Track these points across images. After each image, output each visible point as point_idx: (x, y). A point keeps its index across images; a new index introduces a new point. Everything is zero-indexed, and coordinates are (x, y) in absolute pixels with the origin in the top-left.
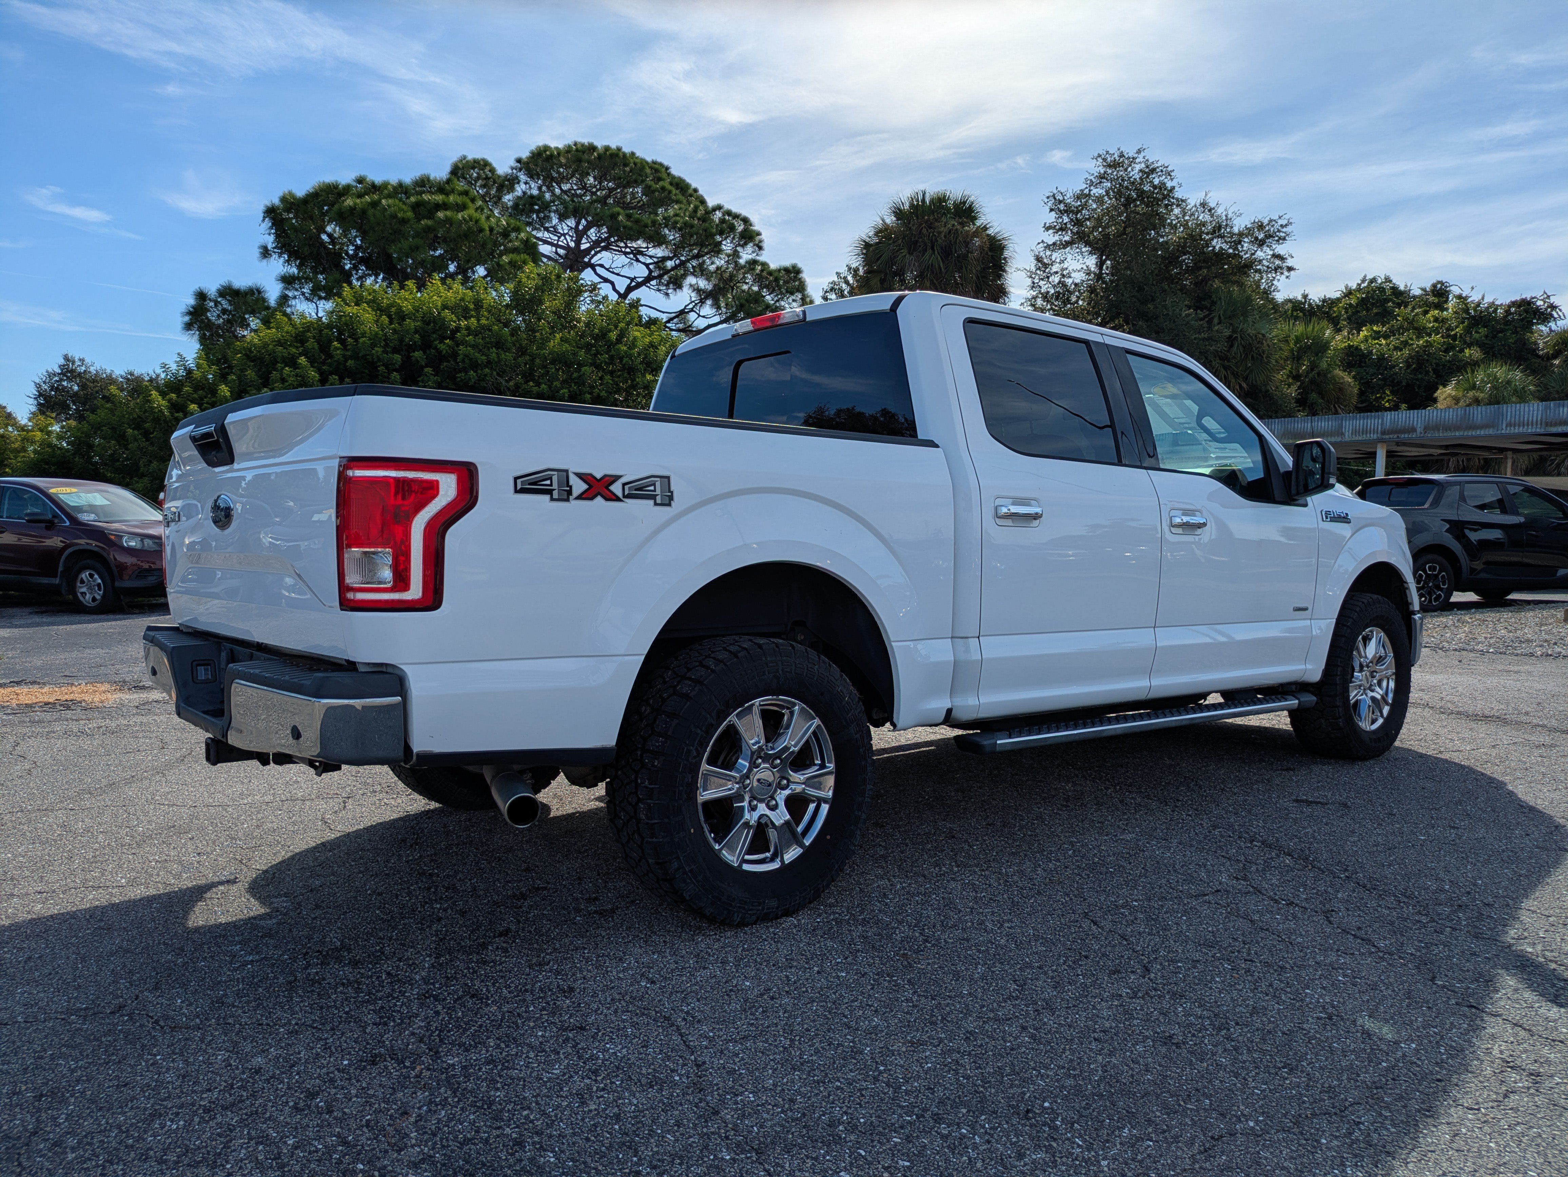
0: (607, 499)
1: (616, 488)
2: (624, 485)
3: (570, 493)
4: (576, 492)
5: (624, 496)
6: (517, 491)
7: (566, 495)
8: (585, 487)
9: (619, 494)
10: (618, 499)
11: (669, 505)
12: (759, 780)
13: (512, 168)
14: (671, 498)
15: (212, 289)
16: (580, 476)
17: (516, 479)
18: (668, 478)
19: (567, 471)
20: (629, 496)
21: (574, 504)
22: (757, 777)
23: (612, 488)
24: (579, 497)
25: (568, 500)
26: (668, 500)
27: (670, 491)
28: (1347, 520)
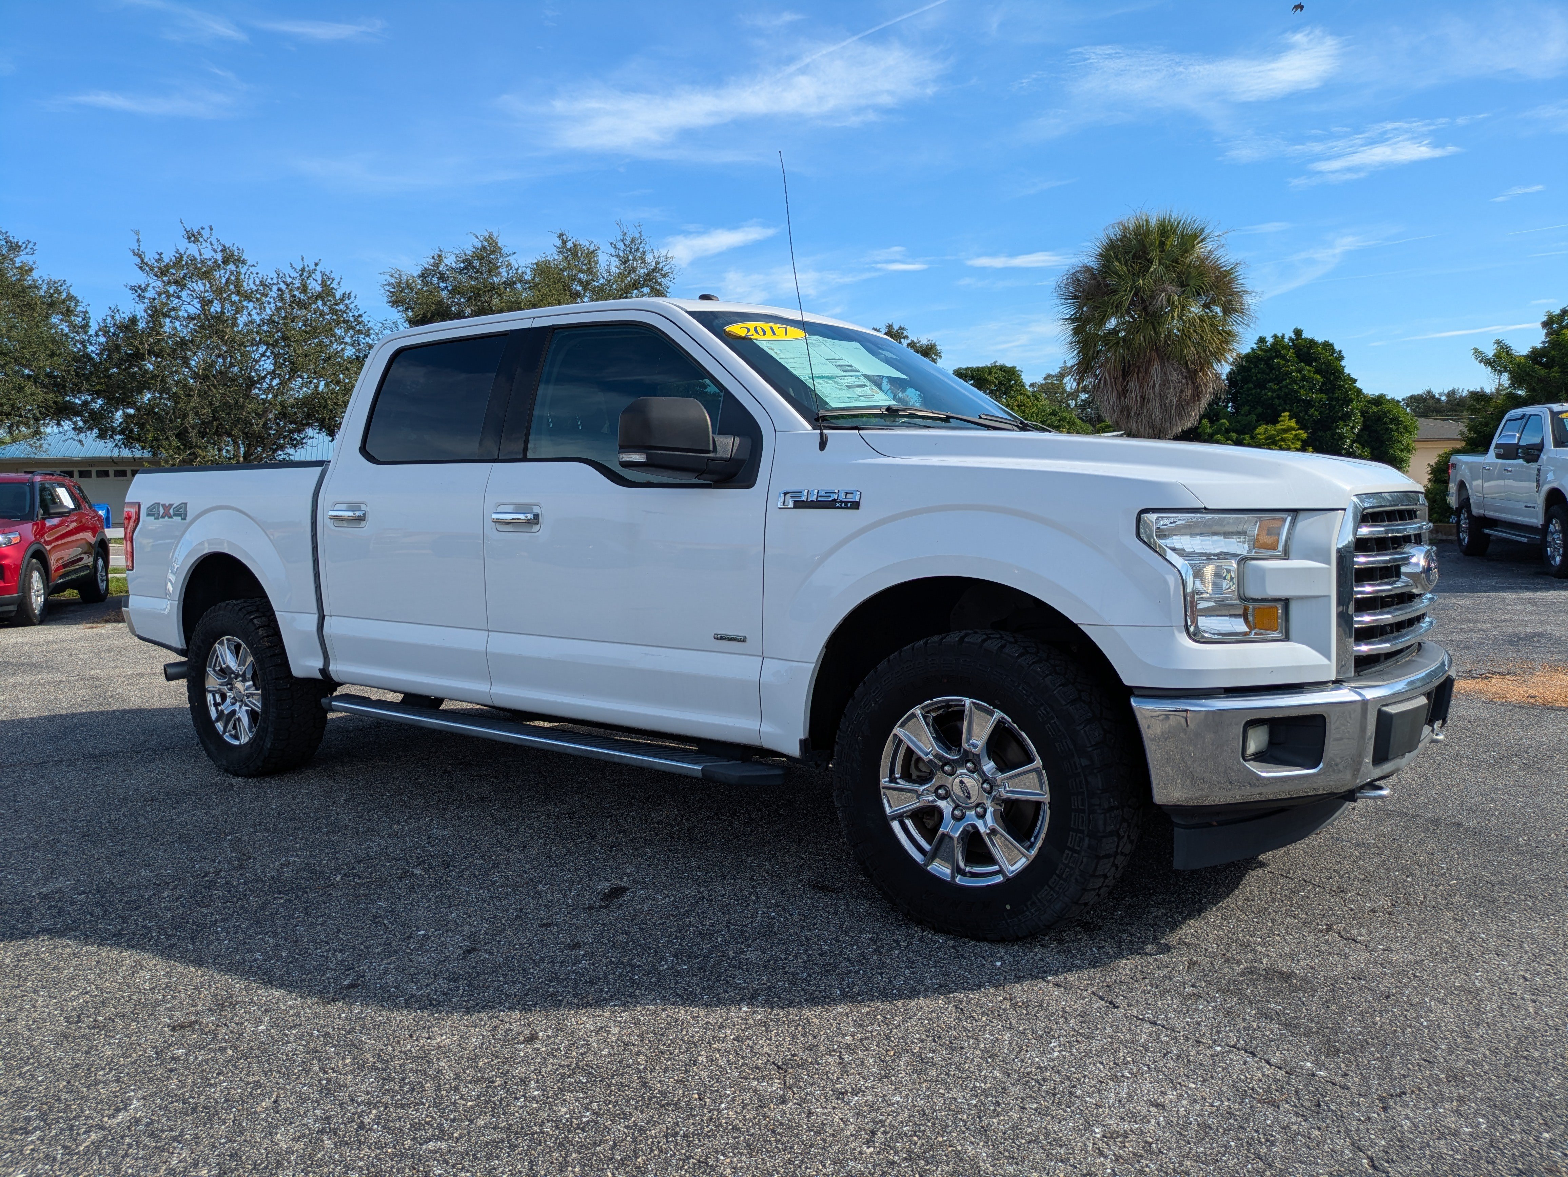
6: (147, 515)
12: (237, 688)
22: (236, 685)
28: (846, 502)
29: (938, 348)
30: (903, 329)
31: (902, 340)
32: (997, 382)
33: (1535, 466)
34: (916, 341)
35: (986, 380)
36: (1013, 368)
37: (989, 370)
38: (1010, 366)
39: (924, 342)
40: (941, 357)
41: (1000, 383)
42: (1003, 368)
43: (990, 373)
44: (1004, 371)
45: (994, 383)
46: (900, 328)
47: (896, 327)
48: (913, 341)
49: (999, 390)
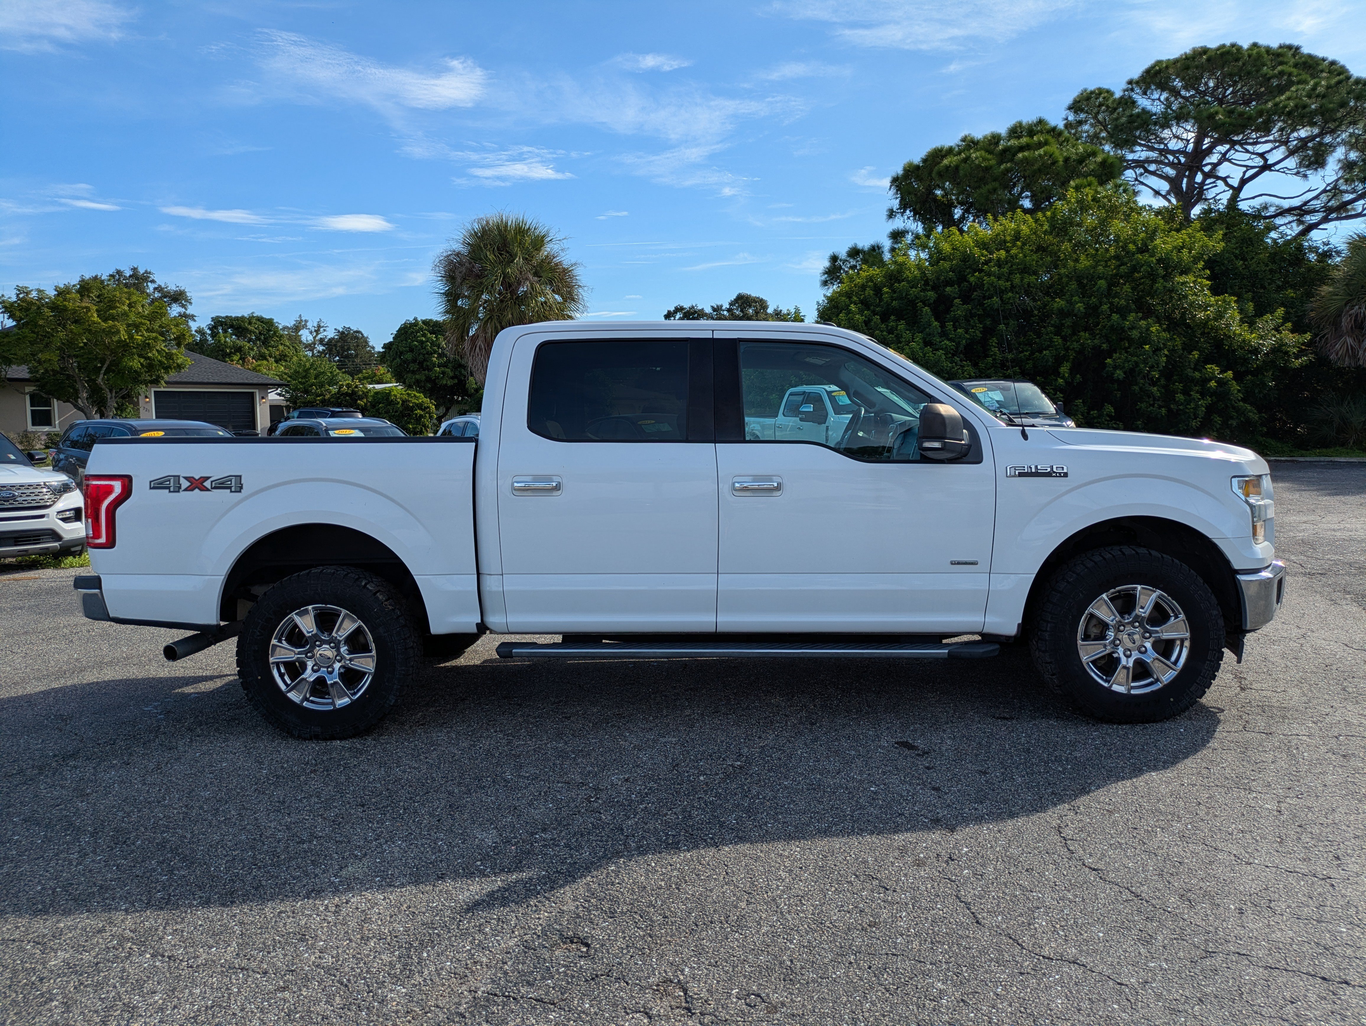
0: (201, 490)
1: (207, 484)
2: (212, 482)
3: (180, 488)
4: (183, 487)
5: (212, 488)
6: (151, 488)
7: (178, 489)
8: (188, 484)
9: (209, 487)
10: (208, 490)
11: (240, 492)
12: (320, 655)
13: (1125, 91)
14: (241, 488)
15: (842, 253)
16: (186, 478)
17: (151, 482)
18: (240, 476)
19: (179, 476)
20: (216, 488)
21: (182, 494)
22: (320, 652)
23: (205, 484)
24: (186, 490)
25: (178, 492)
26: (240, 489)
27: (240, 483)
28: (1060, 473)
29: (188, 294)
30: (150, 273)
31: (149, 284)
32: (257, 332)
33: (824, 426)
34: (163, 286)
35: (247, 329)
36: (271, 320)
37: (251, 319)
38: (267, 317)
39: (172, 287)
40: (191, 303)
41: (260, 333)
42: (260, 320)
43: (250, 323)
44: (262, 322)
45: (254, 332)
46: (146, 272)
47: (141, 271)
48: (160, 286)
49: (258, 339)
